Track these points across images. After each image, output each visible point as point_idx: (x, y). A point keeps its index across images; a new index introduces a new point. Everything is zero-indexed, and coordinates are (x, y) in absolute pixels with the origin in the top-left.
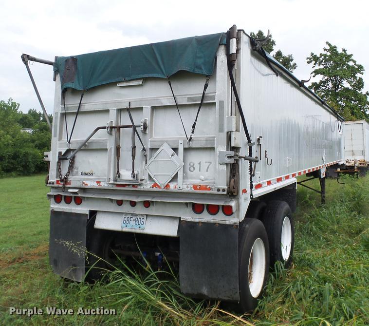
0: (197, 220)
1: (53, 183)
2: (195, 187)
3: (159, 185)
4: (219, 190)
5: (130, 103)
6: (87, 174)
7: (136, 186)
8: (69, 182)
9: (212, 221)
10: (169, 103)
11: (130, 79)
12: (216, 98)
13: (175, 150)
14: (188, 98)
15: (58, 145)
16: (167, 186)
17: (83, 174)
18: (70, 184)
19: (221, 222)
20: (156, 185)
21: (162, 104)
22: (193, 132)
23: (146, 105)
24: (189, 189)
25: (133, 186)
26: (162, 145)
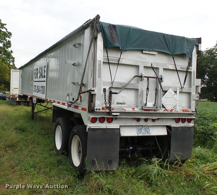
0: (178, 126)
1: (99, 110)
2: (183, 110)
3: (168, 110)
4: (192, 112)
5: (152, 64)
6: (121, 104)
7: (156, 110)
8: (112, 108)
9: (184, 126)
10: (172, 68)
11: (152, 50)
12: (192, 69)
13: (176, 92)
14: (181, 67)
15: (102, 84)
16: (172, 110)
17: (118, 103)
18: (113, 109)
19: (187, 126)
20: (166, 110)
21: (169, 68)
22: (184, 84)
23: (160, 67)
24: (181, 111)
25: (154, 110)
26: (169, 89)
